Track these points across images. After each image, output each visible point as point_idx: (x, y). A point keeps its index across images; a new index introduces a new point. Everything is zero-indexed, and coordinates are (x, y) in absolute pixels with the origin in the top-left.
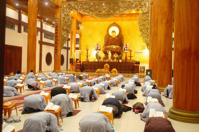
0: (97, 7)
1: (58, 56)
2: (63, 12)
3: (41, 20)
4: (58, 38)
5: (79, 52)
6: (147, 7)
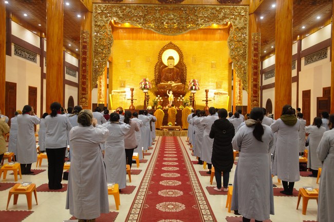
0: (158, 15)
1: (87, 101)
2: (96, 22)
3: (41, 34)
4: (88, 68)
5: (119, 92)
6: (242, 19)
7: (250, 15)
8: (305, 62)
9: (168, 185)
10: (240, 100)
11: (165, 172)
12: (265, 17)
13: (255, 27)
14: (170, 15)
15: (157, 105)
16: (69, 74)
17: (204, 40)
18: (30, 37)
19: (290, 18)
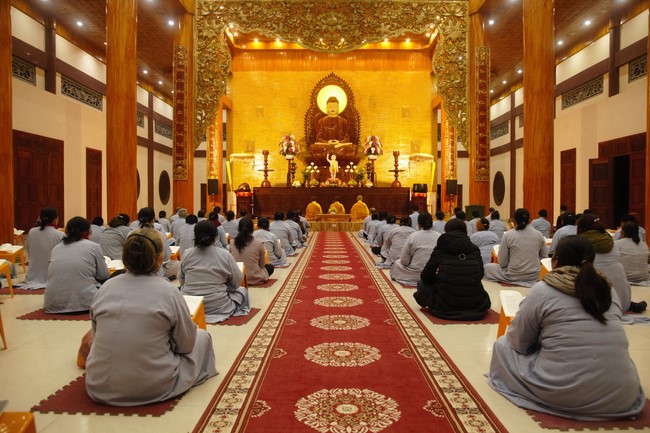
1: (186, 171)
4: (186, 112)
5: (242, 158)
6: (458, 23)
7: (470, 16)
8: (563, 104)
9: (332, 305)
10: (453, 170)
11: (325, 282)
12: (496, 22)
13: (480, 37)
14: (330, 16)
15: (310, 180)
16: (159, 132)
17: (389, 69)
18: (89, 65)
19: (549, 6)
